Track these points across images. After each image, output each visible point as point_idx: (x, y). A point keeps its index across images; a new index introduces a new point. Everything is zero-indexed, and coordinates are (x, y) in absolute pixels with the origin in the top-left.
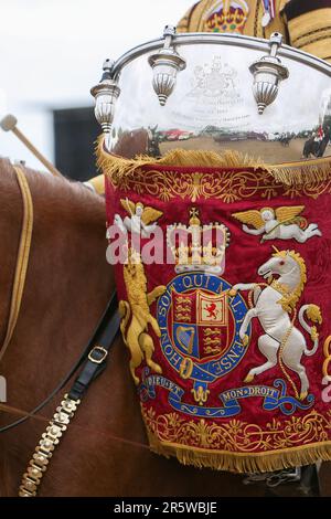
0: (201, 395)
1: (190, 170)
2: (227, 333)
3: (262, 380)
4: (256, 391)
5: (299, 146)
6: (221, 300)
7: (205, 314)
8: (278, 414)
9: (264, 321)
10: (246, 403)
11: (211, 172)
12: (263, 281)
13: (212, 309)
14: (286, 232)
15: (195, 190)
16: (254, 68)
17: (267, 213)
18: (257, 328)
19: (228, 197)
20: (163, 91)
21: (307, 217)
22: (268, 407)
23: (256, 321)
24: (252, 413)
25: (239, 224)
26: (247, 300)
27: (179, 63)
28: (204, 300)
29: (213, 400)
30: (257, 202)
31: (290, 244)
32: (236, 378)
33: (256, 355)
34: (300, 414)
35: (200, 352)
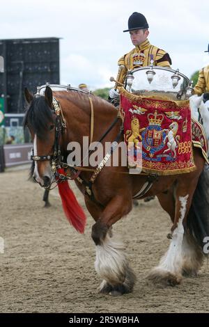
0: (151, 155)
1: (156, 100)
2: (161, 141)
3: (167, 153)
4: (165, 156)
5: (176, 95)
6: (160, 132)
7: (156, 136)
8: (169, 161)
9: (169, 139)
10: (163, 158)
11: (161, 101)
12: (170, 129)
13: (157, 135)
14: (176, 117)
15: (157, 105)
16: (172, 77)
17: (172, 112)
18: (167, 140)
19: (164, 108)
20: (150, 80)
21: (180, 114)
22: (167, 160)
23: (167, 138)
24: (164, 161)
25: (166, 115)
26: (166, 133)
27: (154, 73)
28: (156, 133)
29: (155, 157)
30: (170, 110)
31: (176, 120)
32: (161, 152)
33: (166, 147)
34: (174, 162)
35: (153, 145)
